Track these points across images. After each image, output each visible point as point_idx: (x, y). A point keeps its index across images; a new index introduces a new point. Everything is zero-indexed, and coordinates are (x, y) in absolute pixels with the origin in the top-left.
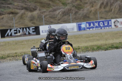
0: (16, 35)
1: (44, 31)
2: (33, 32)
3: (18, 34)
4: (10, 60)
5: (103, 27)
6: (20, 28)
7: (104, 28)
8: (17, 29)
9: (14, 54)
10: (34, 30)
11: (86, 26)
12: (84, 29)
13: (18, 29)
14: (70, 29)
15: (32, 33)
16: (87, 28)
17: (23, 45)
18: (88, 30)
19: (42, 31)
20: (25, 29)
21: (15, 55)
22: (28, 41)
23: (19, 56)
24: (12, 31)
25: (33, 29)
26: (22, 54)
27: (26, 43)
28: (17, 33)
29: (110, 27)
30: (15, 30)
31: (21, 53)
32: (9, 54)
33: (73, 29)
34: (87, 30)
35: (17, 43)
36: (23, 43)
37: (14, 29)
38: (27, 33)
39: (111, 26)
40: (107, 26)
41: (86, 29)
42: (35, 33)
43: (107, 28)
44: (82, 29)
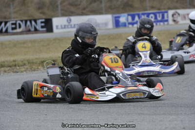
0: (15, 31)
1: (60, 27)
2: (42, 27)
3: (18, 30)
4: (5, 71)
5: (154, 22)
6: (22, 21)
7: (157, 24)
8: (16, 21)
9: (12, 62)
10: (43, 24)
11: (128, 20)
12: (125, 25)
13: (18, 22)
14: (102, 24)
15: (41, 29)
16: (130, 24)
17: (25, 47)
18: (130, 26)
19: (57, 26)
20: (28, 23)
21: (14, 63)
22: (34, 41)
23: (19, 66)
24: (9, 25)
25: (42, 22)
26: (25, 62)
27: (30, 45)
28: (15, 28)
29: (166, 23)
30: (12, 24)
31: (22, 62)
32: (4, 62)
33: (106, 24)
34: (128, 27)
35: (15, 45)
36: (25, 45)
37: (11, 22)
38: (33, 29)
39: (167, 21)
40: (161, 21)
41: (127, 24)
42: (45, 29)
43: (162, 23)
44: (120, 24)
